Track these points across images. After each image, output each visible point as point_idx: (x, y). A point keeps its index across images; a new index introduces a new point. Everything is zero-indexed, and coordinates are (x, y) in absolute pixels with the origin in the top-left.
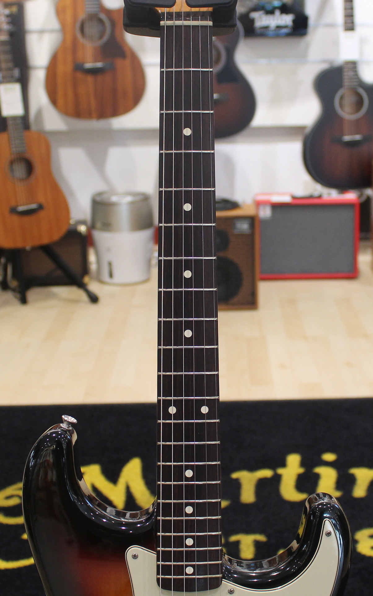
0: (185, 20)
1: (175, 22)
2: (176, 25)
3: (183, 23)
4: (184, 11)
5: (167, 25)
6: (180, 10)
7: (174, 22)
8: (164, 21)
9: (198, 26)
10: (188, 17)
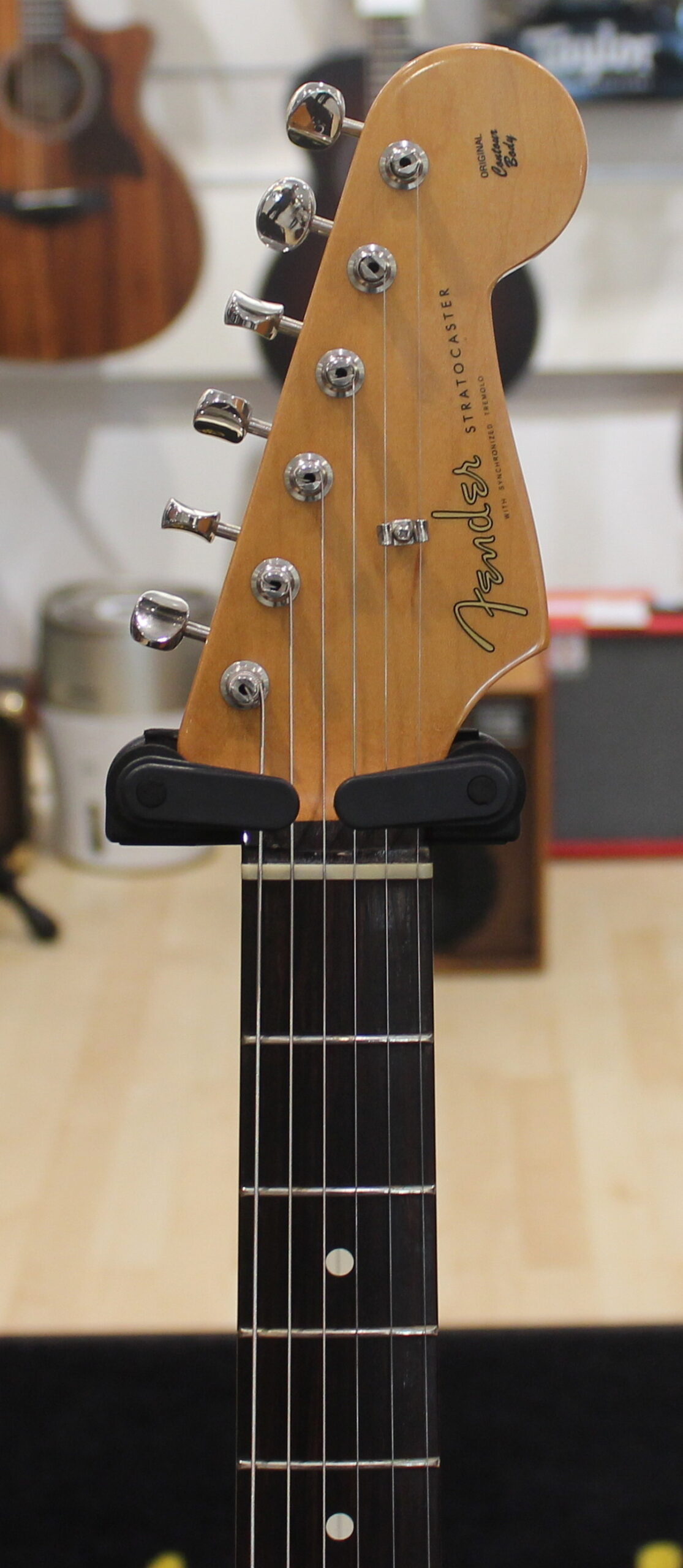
0: (333, 859)
1: (297, 866)
2: (299, 877)
3: (324, 873)
4: (329, 819)
5: (266, 878)
6: (315, 813)
7: (292, 870)
8: (256, 861)
9: (380, 883)
10: (343, 849)
